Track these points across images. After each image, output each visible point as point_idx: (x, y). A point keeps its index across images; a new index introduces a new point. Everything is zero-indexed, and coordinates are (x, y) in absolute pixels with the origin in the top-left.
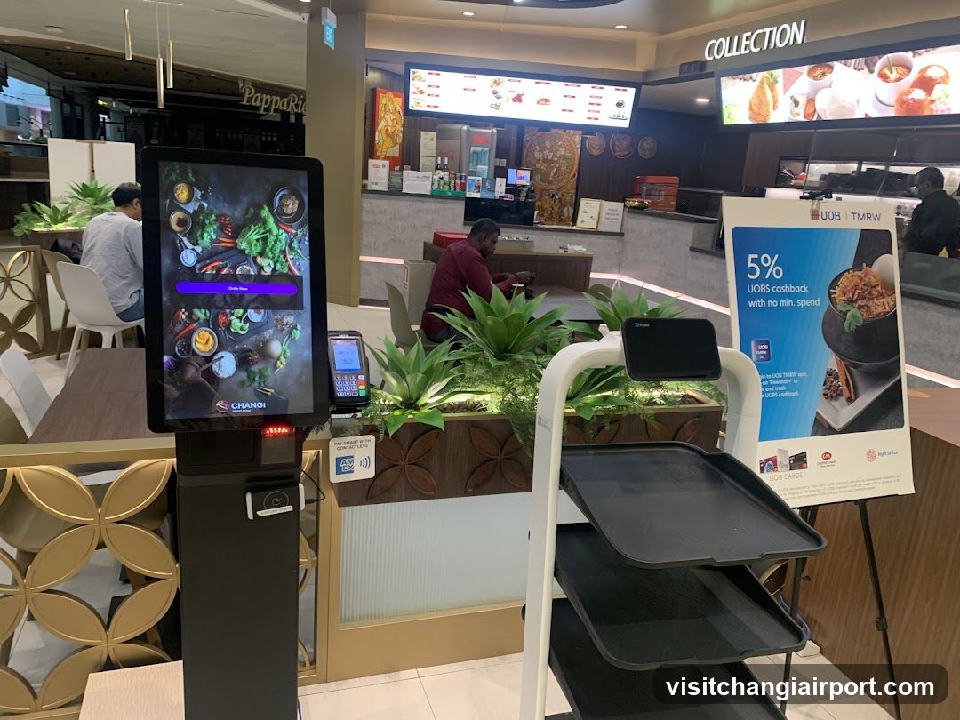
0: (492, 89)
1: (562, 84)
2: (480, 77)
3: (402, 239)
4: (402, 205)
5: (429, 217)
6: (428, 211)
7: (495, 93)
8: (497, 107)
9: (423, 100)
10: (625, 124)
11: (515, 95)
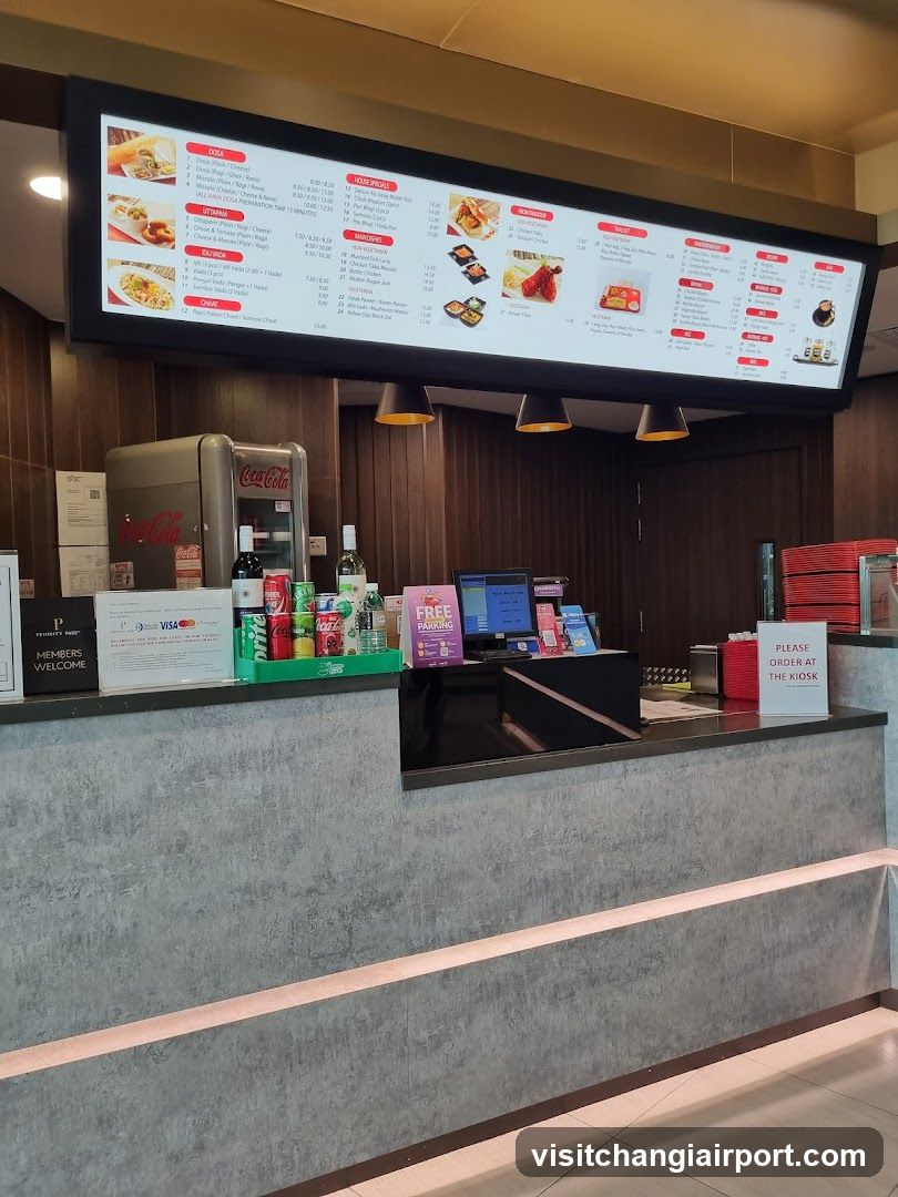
0: (455, 241)
1: (678, 236)
2: (408, 184)
3: (121, 924)
5: (248, 786)
6: (241, 762)
7: (463, 257)
8: (469, 313)
9: (169, 274)
11: (532, 268)
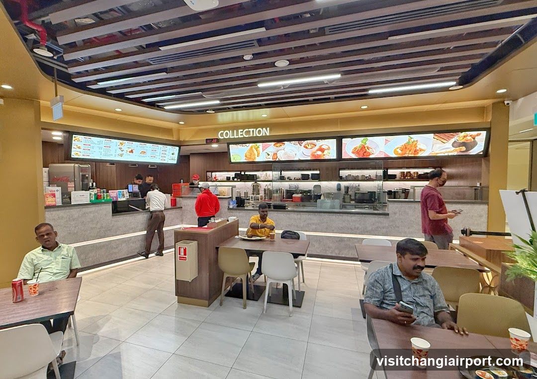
3: (75, 231)
4: (74, 212)
5: (91, 215)
7: (120, 149)
8: (122, 155)
9: (80, 152)
10: (175, 162)
11: (130, 149)
